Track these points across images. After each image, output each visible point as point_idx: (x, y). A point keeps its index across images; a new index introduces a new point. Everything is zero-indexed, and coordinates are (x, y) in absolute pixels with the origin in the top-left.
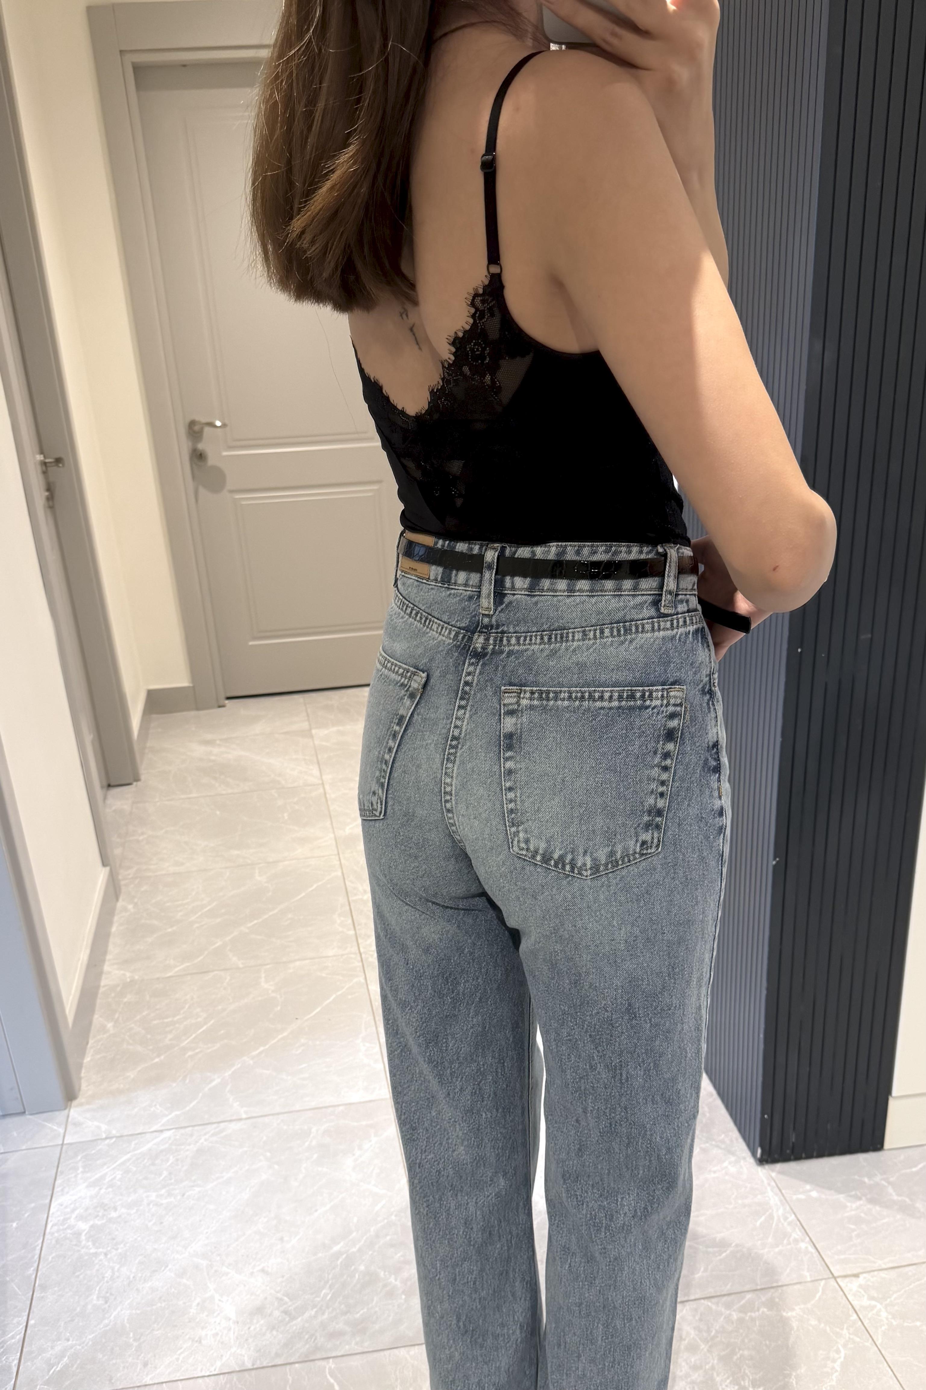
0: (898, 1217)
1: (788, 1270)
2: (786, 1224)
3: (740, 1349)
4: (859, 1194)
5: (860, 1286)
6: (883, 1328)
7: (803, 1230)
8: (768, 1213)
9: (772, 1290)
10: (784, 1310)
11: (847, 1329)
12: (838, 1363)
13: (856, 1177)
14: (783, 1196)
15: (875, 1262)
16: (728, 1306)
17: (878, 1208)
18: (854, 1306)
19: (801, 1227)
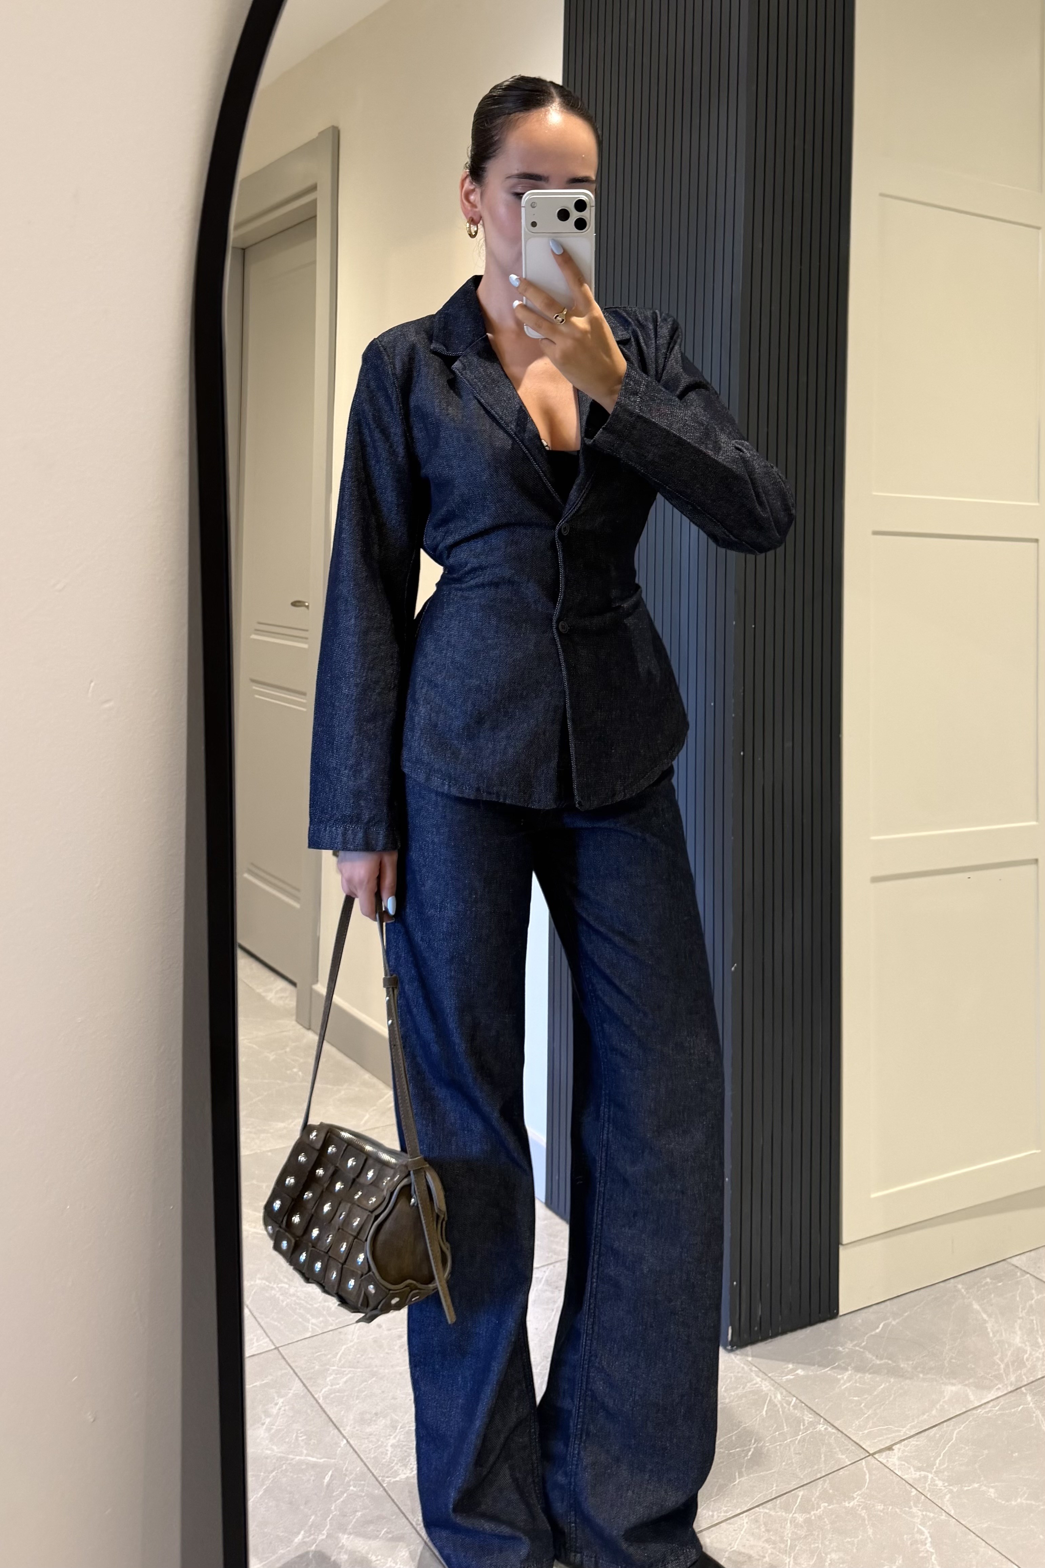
0: (892, 1380)
1: (823, 1456)
2: (791, 1408)
3: (826, 1554)
4: (843, 1365)
5: (900, 1459)
6: (948, 1497)
7: (811, 1412)
8: (767, 1401)
9: (820, 1482)
10: (845, 1501)
11: (916, 1506)
12: (928, 1545)
13: (829, 1347)
14: (772, 1380)
15: (900, 1431)
16: (787, 1508)
17: (868, 1376)
18: (907, 1480)
19: (809, 1410)
